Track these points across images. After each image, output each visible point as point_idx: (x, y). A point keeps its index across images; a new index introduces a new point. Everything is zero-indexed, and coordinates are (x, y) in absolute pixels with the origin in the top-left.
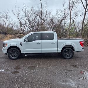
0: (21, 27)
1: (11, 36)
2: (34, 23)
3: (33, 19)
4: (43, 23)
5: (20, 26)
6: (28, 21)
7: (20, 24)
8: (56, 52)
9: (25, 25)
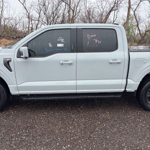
0: (31, 26)
1: (9, 42)
2: (56, 17)
3: (54, 9)
4: (73, 17)
5: (29, 22)
6: (45, 14)
7: (29, 18)
8: (123, 90)
9: (39, 21)
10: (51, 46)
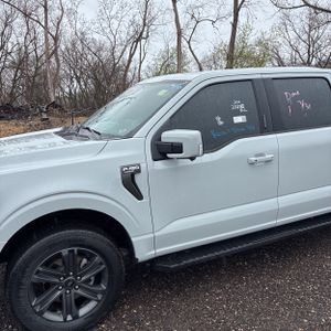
10: (221, 123)
